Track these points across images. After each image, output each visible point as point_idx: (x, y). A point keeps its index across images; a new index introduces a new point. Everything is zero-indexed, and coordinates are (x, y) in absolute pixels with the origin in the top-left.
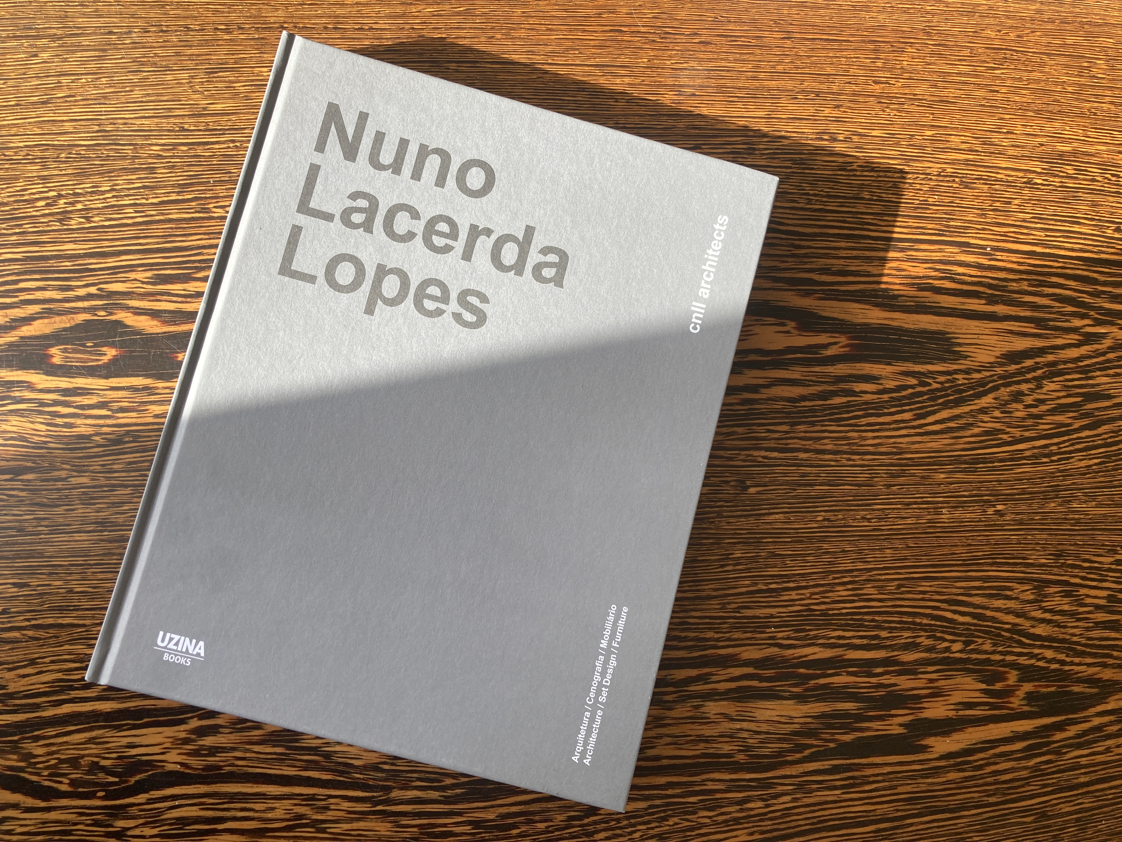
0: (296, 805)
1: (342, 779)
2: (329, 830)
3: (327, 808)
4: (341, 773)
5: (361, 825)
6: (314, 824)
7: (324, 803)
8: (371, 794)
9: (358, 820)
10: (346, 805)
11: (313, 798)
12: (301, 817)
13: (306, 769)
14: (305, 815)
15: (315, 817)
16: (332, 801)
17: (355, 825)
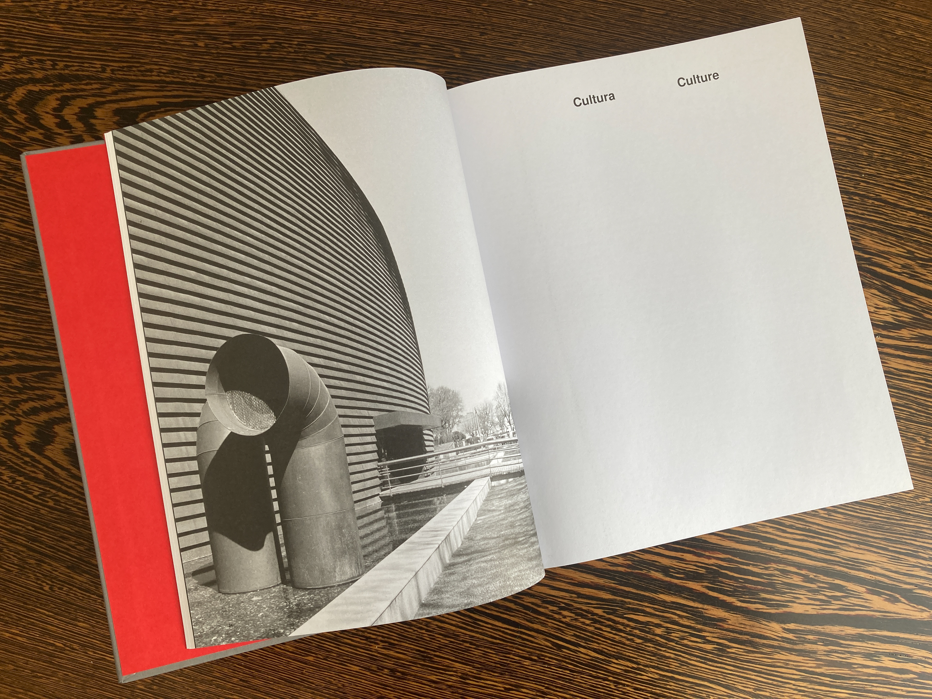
0: (925, 275)
1: (889, 284)
2: (905, 251)
3: (904, 266)
4: (888, 287)
5: (882, 248)
6: (914, 259)
7: (905, 271)
8: (870, 267)
9: (883, 252)
10: (890, 265)
11: (912, 277)
12: (922, 266)
13: (912, 297)
14: (920, 266)
15: (913, 263)
16: (898, 270)
17: (886, 249)
